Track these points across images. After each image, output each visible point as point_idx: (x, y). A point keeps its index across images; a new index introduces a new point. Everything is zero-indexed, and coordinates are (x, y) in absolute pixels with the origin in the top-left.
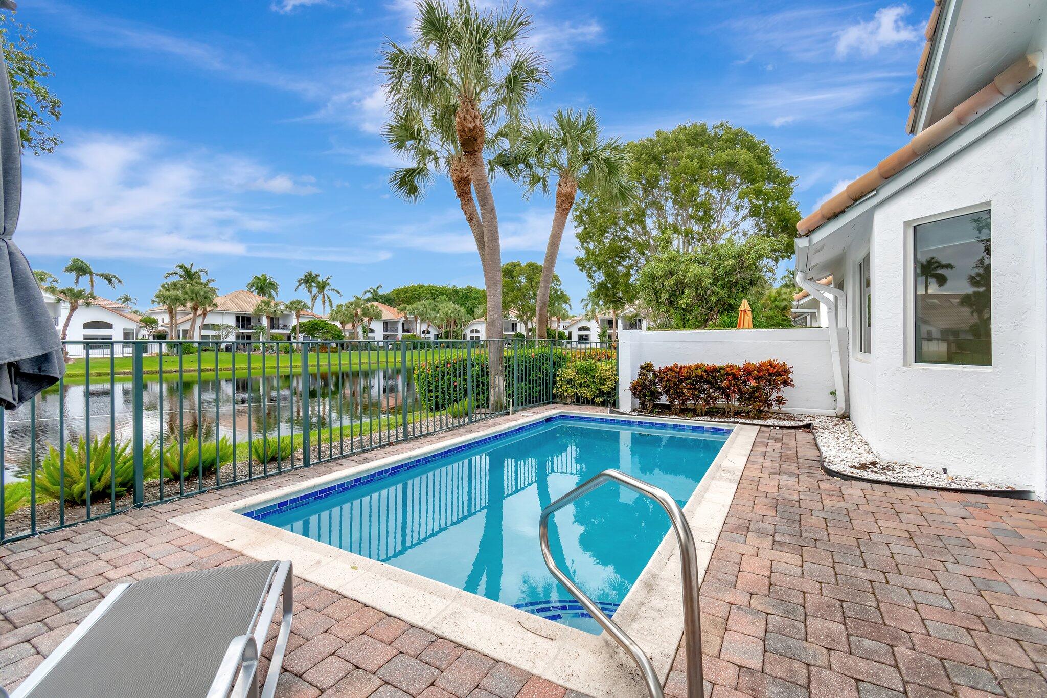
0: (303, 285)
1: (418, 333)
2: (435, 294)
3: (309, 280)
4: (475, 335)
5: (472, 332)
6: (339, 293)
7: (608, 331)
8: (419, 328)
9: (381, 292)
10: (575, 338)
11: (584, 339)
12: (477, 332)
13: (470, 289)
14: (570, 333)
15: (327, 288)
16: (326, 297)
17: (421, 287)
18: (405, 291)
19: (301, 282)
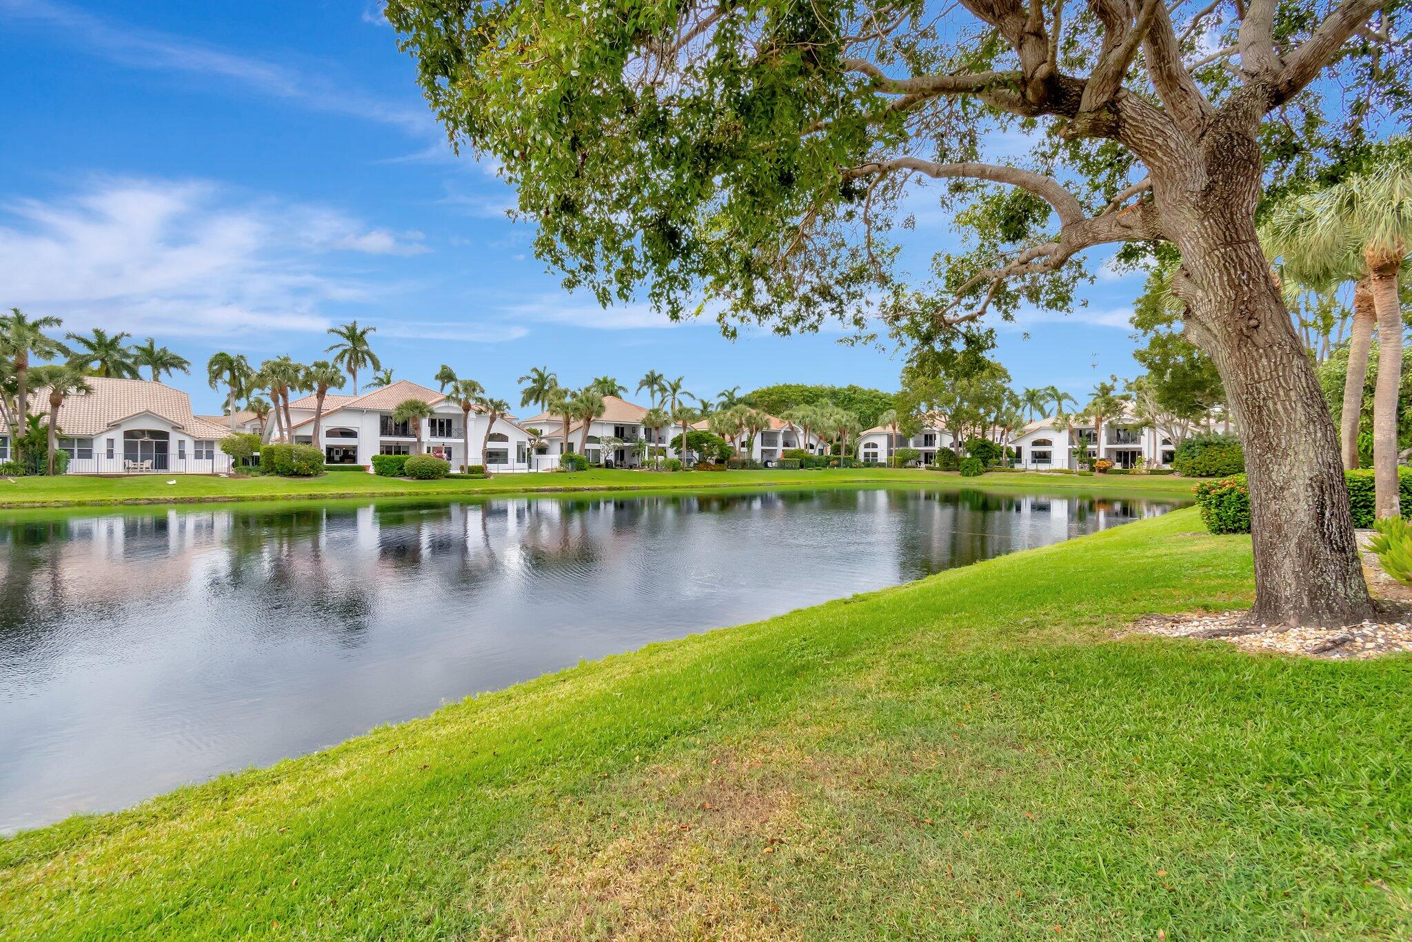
0: (645, 387)
1: (803, 447)
2: (811, 397)
3: (652, 380)
4: (871, 450)
5: (867, 446)
6: (692, 396)
7: (1089, 447)
8: (801, 441)
9: (739, 394)
10: (1027, 455)
11: (1042, 457)
12: (875, 446)
13: (853, 389)
14: (1019, 449)
15: (679, 391)
16: (677, 402)
17: (789, 387)
18: (769, 392)
19: (642, 384)
